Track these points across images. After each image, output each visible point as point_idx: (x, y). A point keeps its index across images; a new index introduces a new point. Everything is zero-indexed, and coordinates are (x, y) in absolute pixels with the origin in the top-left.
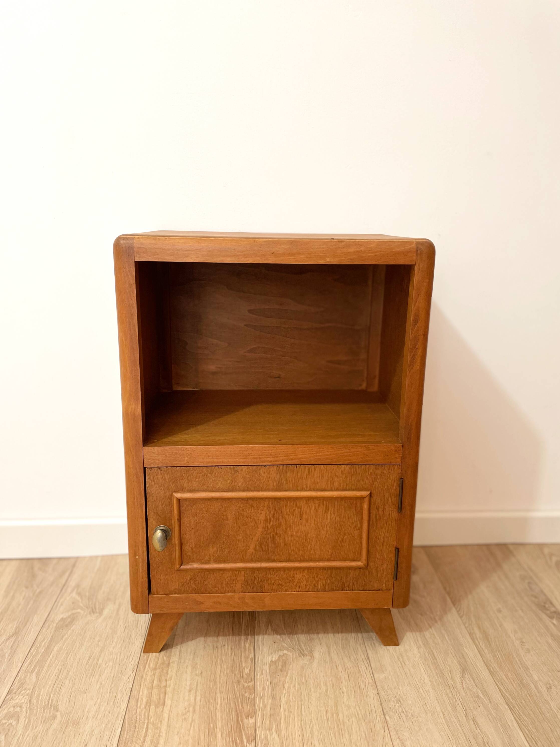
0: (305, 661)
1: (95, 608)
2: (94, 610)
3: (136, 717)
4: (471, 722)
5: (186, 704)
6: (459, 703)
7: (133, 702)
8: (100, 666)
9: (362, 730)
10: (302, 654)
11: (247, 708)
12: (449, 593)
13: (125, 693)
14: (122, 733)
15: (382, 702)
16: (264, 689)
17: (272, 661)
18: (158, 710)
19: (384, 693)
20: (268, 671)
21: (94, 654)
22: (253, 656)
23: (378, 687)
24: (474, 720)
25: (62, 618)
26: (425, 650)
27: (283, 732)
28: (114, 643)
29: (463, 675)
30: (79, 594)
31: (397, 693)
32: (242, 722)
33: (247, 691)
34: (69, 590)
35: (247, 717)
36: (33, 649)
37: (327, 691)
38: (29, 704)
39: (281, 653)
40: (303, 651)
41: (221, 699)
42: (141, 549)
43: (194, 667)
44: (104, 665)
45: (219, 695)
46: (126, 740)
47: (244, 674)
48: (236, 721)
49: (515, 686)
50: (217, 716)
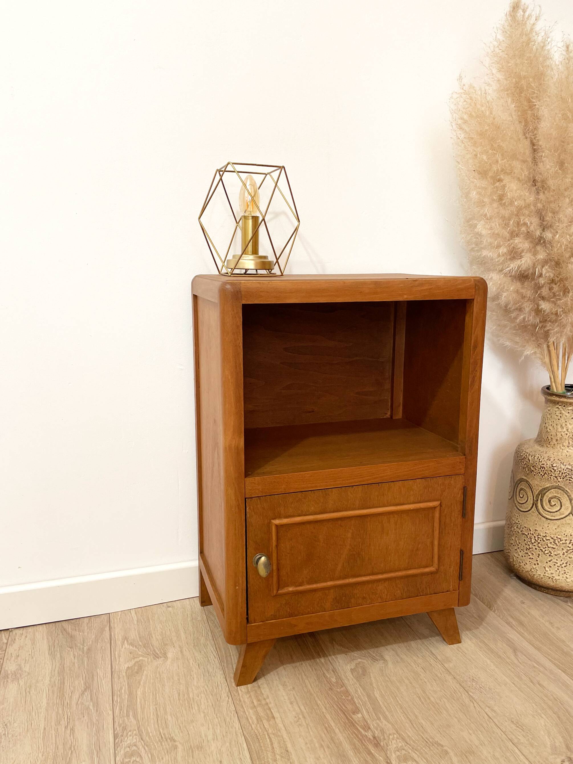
0: (381, 664)
2: (157, 655)
3: (254, 732)
5: (294, 714)
6: (522, 674)
7: (243, 720)
8: (193, 699)
9: (455, 706)
10: (374, 659)
11: (350, 707)
13: (232, 715)
14: (249, 746)
15: (461, 683)
16: (356, 691)
17: (351, 669)
18: (271, 723)
19: (458, 677)
20: (352, 677)
21: (181, 690)
22: (332, 668)
23: (452, 673)
24: (539, 684)
25: (128, 668)
26: (476, 640)
27: (390, 718)
28: (195, 679)
29: (515, 654)
30: (132, 644)
31: (469, 675)
32: (352, 718)
33: (342, 695)
34: (119, 643)
35: (353, 713)
36: (115, 698)
37: (411, 683)
38: (142, 742)
39: (356, 662)
40: (375, 657)
41: (323, 705)
43: (284, 685)
44: (197, 698)
45: (319, 702)
47: (333, 683)
48: (345, 718)
49: (560, 655)
50: (327, 717)
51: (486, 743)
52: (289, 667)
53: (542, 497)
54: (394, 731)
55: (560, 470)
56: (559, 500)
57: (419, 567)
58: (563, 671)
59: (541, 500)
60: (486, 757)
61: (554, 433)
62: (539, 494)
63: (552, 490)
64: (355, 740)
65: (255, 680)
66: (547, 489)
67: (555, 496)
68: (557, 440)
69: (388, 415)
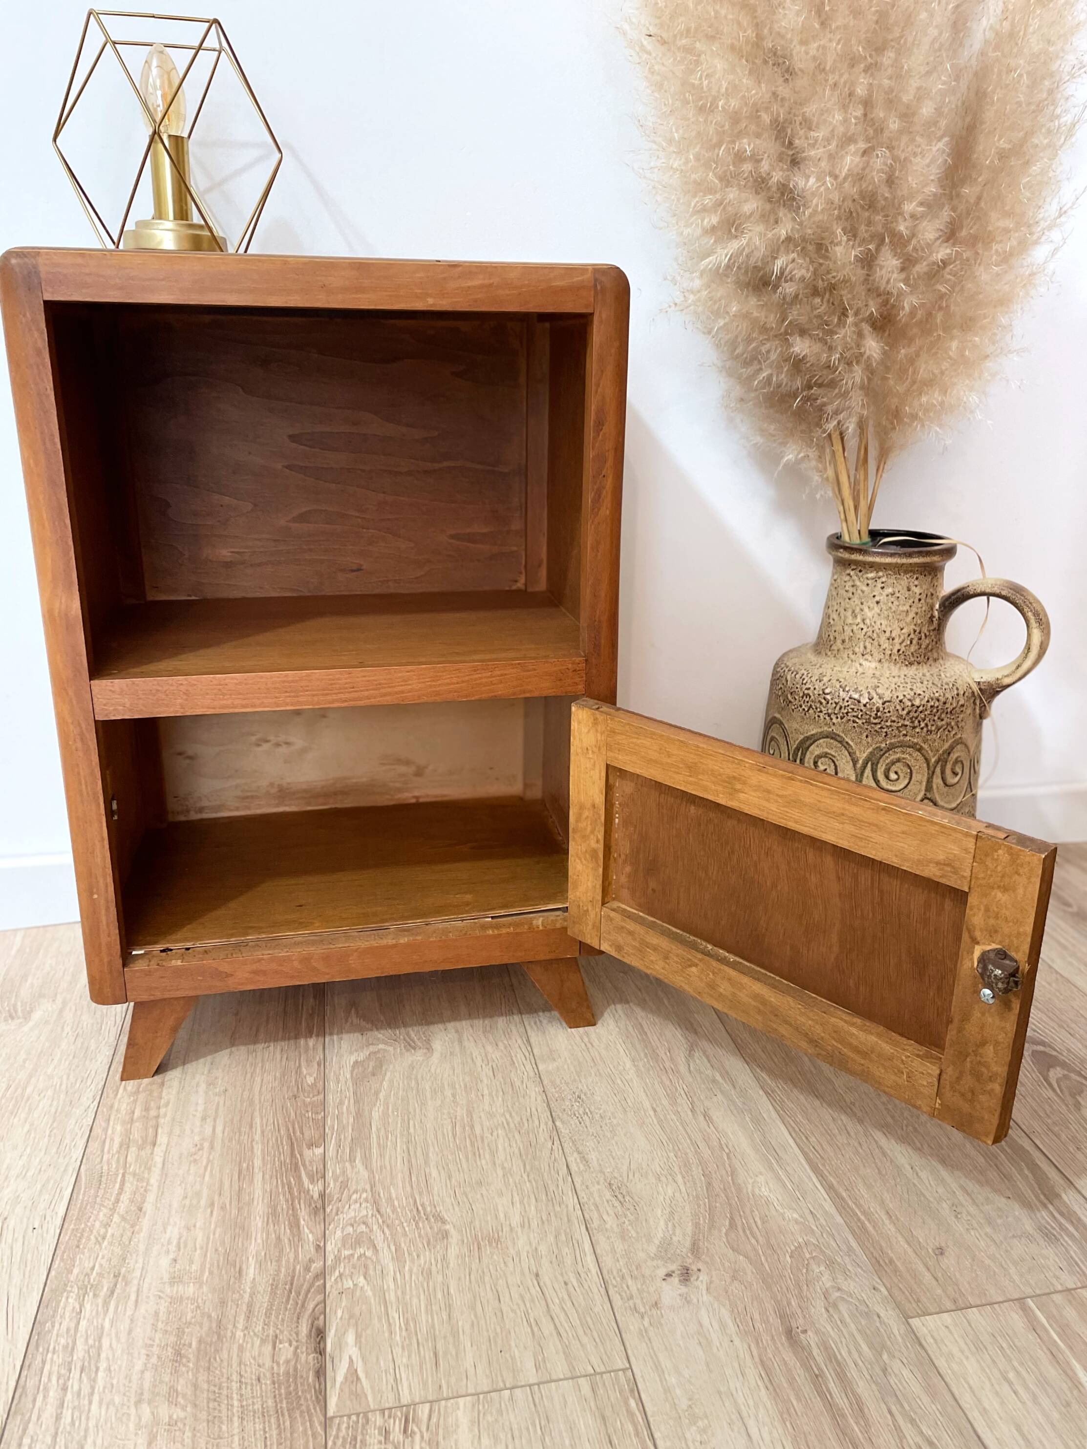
0: (418, 1056)
1: (16, 1011)
2: (14, 1014)
3: (102, 1168)
4: (701, 1118)
5: (197, 1138)
6: (682, 1093)
7: (94, 1146)
8: (28, 1099)
9: (514, 1145)
10: (411, 1046)
11: (310, 1133)
13: (80, 1135)
14: (74, 1195)
15: (551, 1102)
16: (341, 1103)
17: (356, 1062)
18: (143, 1153)
19: (553, 1090)
20: (348, 1076)
21: (17, 1081)
22: (322, 1057)
23: (545, 1082)
24: (705, 1115)
26: (628, 1023)
27: (374, 1161)
28: (56, 1061)
31: (577, 1088)
32: (301, 1155)
33: (309, 1109)
35: (310, 1146)
37: (454, 1096)
39: (372, 1049)
40: (414, 1042)
41: (262, 1126)
42: (101, 881)
43: (211, 1084)
44: (36, 1097)
45: (258, 1120)
46: (82, 1203)
47: (305, 1085)
48: (289, 1152)
49: (776, 1060)
50: (255, 1151)
51: (534, 1224)
52: (241, 1052)
53: (804, 755)
54: (368, 1187)
55: (837, 701)
56: (833, 761)
58: (766, 1093)
59: (801, 760)
60: (518, 1253)
61: (839, 628)
62: (797, 749)
63: (821, 741)
64: (281, 1197)
65: (161, 1069)
66: (811, 740)
67: (827, 753)
68: (843, 641)
69: (520, 585)
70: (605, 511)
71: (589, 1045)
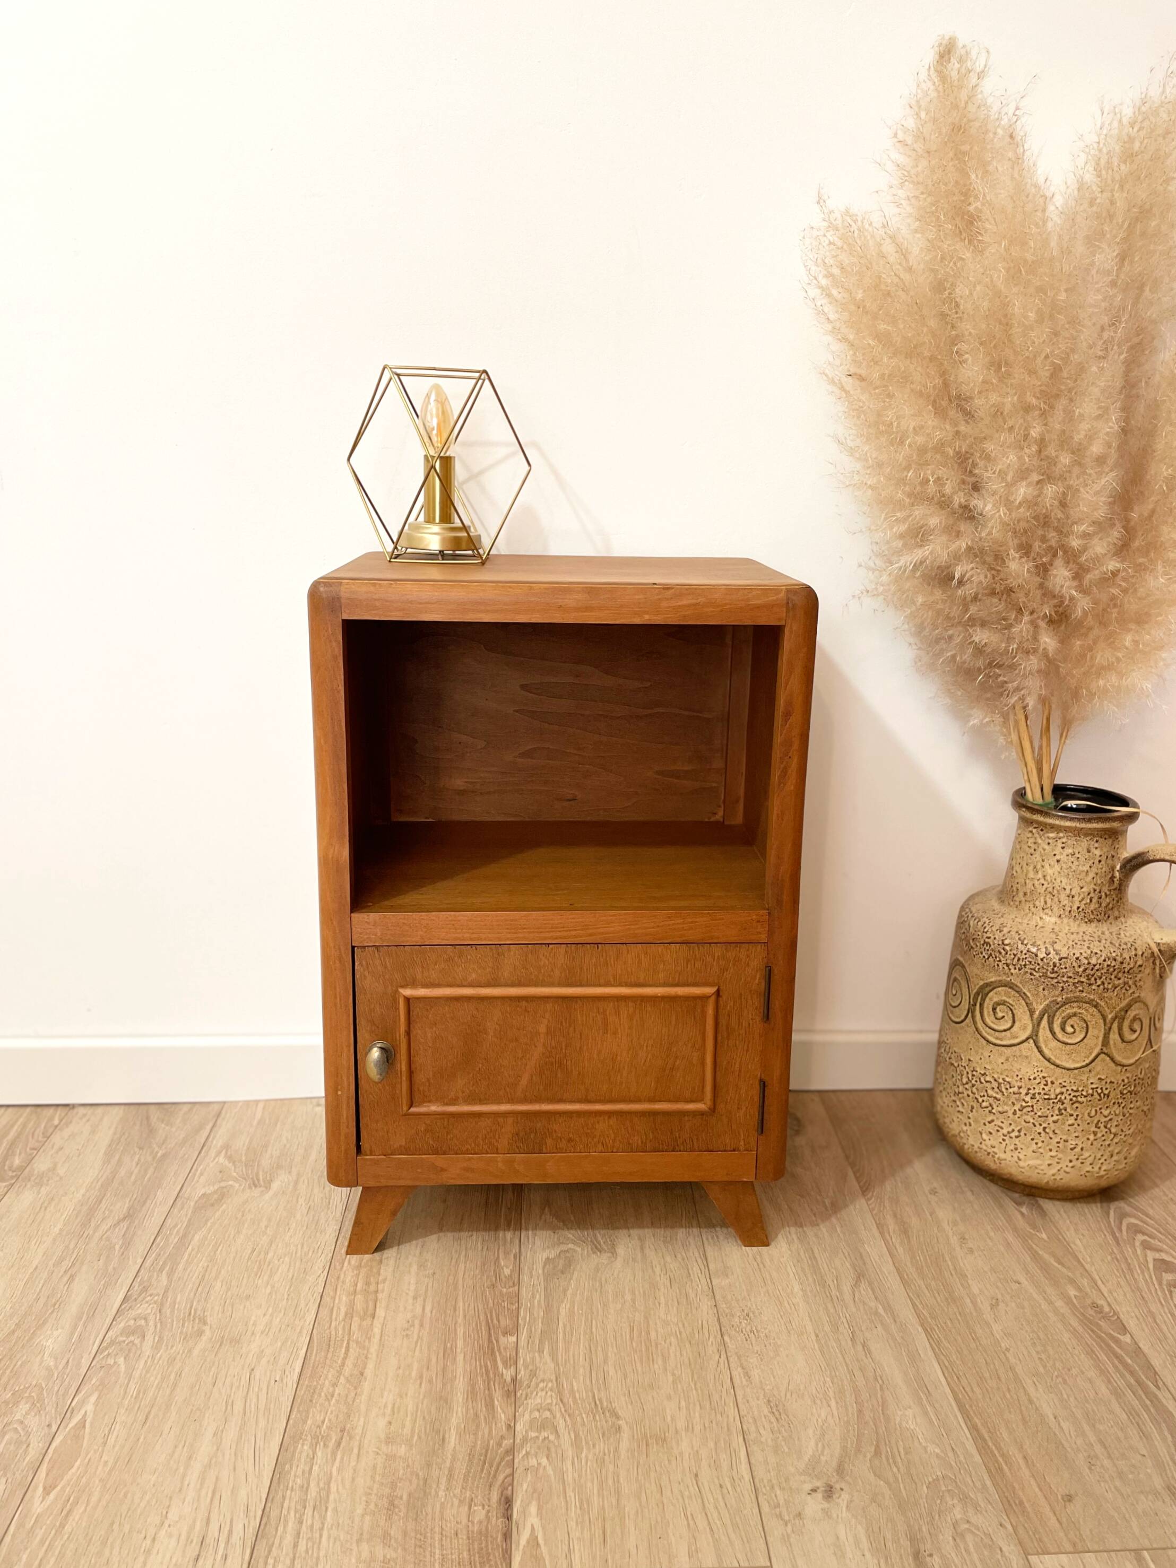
0: (604, 1258)
1: (258, 1180)
2: (256, 1182)
3: (330, 1333)
4: (860, 1348)
5: (409, 1315)
6: (845, 1321)
7: (324, 1312)
8: (269, 1263)
9: (685, 1354)
10: (597, 1249)
11: (505, 1322)
12: (852, 1165)
13: (312, 1300)
14: (308, 1354)
15: (721, 1317)
16: (533, 1297)
17: (548, 1258)
18: (364, 1323)
19: (724, 1306)
20: (541, 1272)
21: (260, 1246)
22: (518, 1251)
23: (717, 1298)
24: (864, 1345)
25: (204, 1195)
26: (800, 1246)
27: (560, 1354)
28: (292, 1230)
29: (856, 1283)
30: (230, 1158)
31: (746, 1306)
32: (497, 1341)
33: (505, 1299)
34: (213, 1153)
35: (505, 1333)
36: (159, 1238)
37: (634, 1301)
38: (158, 1315)
39: (564, 1247)
40: (600, 1244)
41: (464, 1310)
42: (345, 1080)
43: (422, 1266)
44: (276, 1262)
45: (461, 1304)
47: (502, 1276)
48: (487, 1338)
49: (939, 1299)
50: (458, 1333)
51: (697, 1428)
52: (448, 1238)
53: (983, 1000)
54: (553, 1377)
55: (1015, 952)
56: (1011, 1010)
57: (677, 1101)
58: (925, 1330)
59: (980, 1004)
60: (681, 1454)
61: (1022, 881)
62: (977, 994)
63: (1000, 989)
64: (479, 1378)
65: (380, 1247)
66: (990, 987)
67: (1005, 1001)
68: (1025, 894)
69: (719, 817)
70: (790, 786)
71: (761, 1266)
